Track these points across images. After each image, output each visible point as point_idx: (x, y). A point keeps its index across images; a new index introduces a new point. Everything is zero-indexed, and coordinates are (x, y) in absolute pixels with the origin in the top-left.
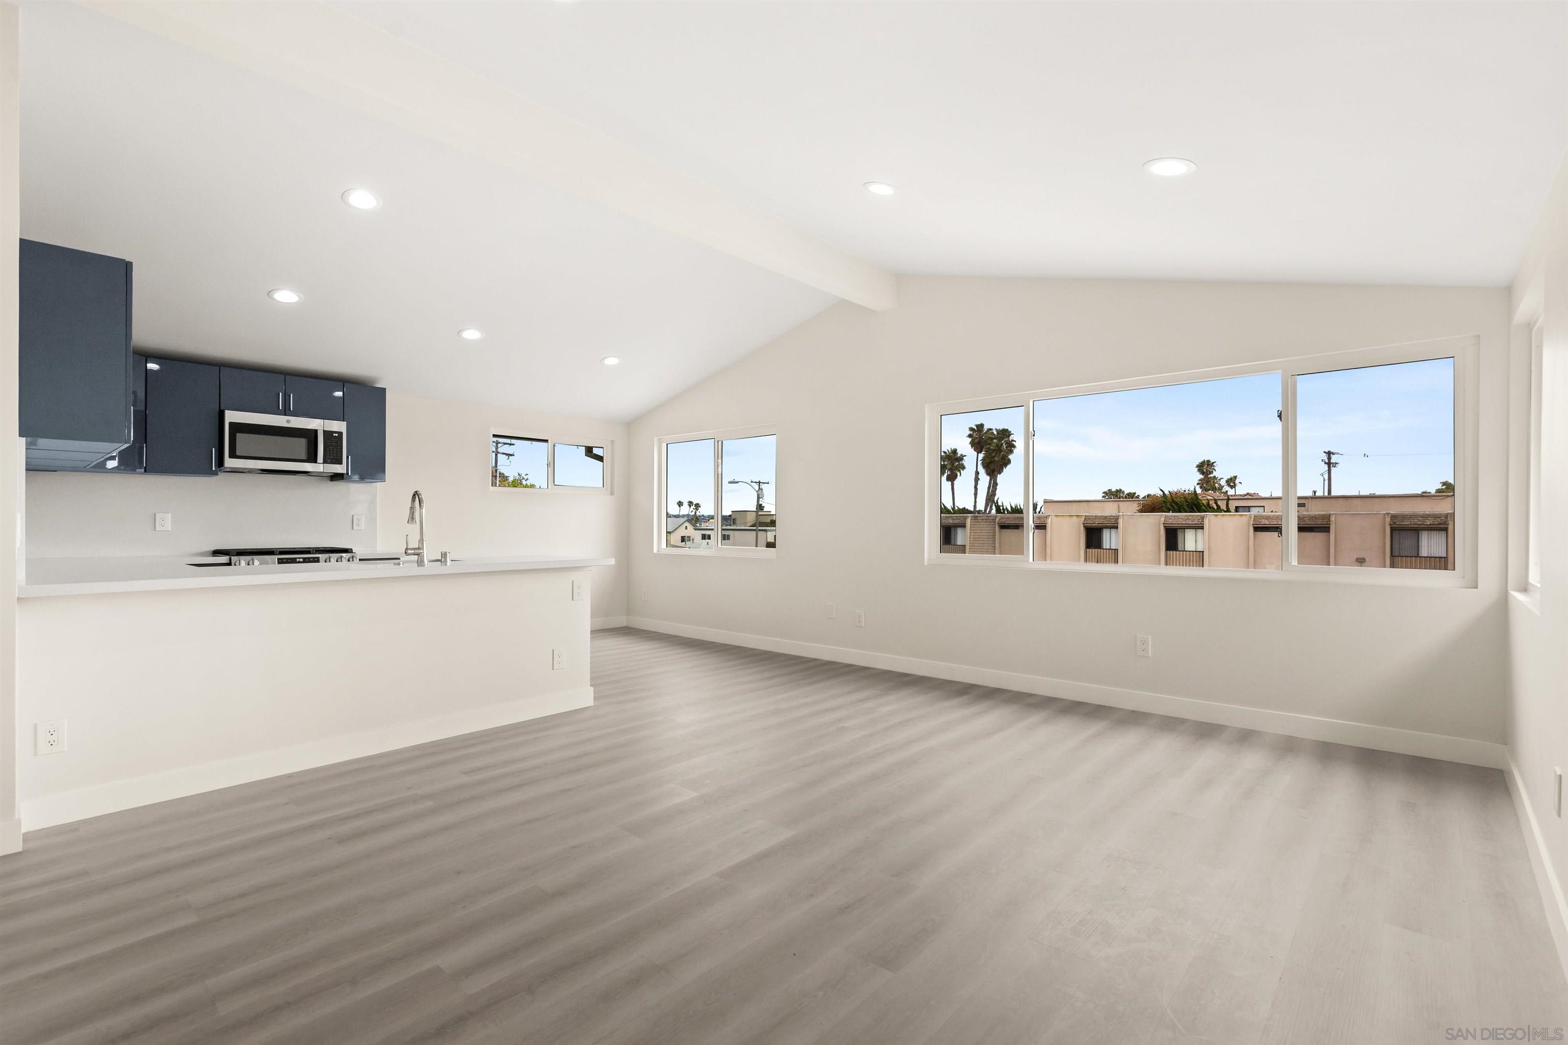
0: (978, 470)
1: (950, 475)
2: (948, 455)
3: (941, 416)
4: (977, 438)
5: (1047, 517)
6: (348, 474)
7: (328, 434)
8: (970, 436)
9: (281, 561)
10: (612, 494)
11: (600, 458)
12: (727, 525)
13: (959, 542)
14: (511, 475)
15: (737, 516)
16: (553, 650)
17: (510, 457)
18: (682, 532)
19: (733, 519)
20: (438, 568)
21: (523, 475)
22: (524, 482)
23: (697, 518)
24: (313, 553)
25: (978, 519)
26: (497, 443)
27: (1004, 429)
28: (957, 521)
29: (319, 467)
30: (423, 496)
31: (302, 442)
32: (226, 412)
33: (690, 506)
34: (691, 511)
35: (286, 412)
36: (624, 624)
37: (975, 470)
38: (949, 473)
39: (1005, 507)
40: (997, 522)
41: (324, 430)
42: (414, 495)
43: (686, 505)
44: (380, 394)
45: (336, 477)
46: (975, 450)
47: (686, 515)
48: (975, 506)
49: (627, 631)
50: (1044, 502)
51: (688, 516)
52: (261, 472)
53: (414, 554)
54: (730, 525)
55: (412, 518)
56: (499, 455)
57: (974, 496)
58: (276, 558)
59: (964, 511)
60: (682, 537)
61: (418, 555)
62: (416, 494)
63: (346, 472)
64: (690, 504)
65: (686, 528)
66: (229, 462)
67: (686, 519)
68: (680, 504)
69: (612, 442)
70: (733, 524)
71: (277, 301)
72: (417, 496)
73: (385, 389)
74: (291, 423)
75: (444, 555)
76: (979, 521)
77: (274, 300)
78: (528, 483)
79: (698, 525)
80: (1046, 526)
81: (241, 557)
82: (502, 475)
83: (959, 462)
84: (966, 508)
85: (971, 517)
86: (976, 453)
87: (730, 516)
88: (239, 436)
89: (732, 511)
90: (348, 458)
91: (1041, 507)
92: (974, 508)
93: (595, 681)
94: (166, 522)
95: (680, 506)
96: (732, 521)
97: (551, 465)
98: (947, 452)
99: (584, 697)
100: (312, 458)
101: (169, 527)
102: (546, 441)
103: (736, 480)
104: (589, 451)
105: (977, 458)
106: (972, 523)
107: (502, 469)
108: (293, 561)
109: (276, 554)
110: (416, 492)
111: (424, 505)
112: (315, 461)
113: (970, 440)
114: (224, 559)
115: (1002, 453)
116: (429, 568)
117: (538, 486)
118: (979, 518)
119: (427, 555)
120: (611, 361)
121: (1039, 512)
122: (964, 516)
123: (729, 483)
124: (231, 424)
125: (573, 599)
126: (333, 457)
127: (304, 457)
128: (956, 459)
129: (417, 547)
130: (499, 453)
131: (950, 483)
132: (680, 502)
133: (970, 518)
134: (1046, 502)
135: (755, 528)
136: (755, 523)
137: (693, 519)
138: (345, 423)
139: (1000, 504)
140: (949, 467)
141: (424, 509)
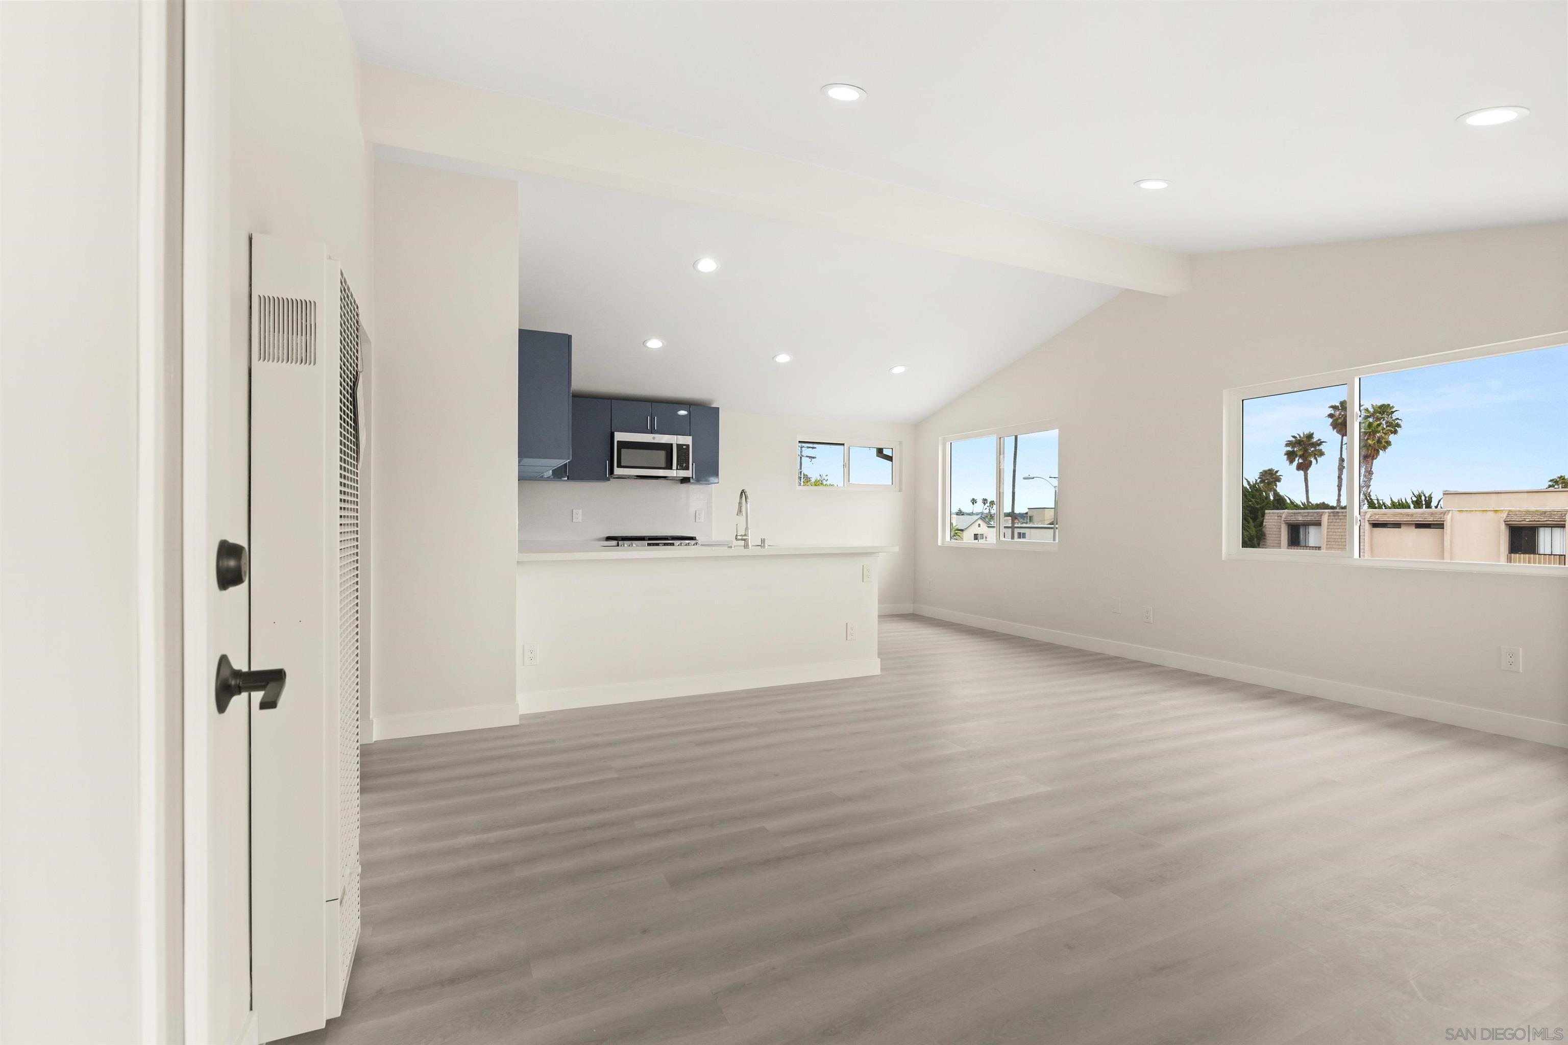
0: (1343, 457)
1: (1302, 463)
2: (1299, 440)
3: (1243, 400)
4: (1340, 418)
5: (1445, 513)
6: (693, 478)
7: (679, 446)
8: (1331, 416)
9: (649, 545)
10: (900, 491)
11: (890, 458)
12: (1023, 523)
13: (1312, 543)
14: (814, 477)
15: (1034, 513)
16: (847, 624)
17: (813, 460)
18: (975, 530)
19: (1030, 517)
20: (759, 551)
21: (824, 476)
22: (825, 483)
23: (991, 515)
24: (670, 540)
25: (1339, 516)
26: (801, 447)
27: (1383, 405)
28: (1309, 519)
29: (673, 473)
30: (748, 494)
31: (662, 454)
32: (615, 433)
33: (985, 504)
34: (985, 508)
35: (652, 431)
36: (911, 611)
37: (1340, 456)
38: (1301, 461)
39: (1381, 502)
40: (1366, 519)
41: (677, 444)
42: (742, 493)
43: (980, 502)
44: (715, 413)
45: (685, 480)
46: (1338, 432)
47: (979, 513)
48: (1339, 501)
49: (914, 617)
50: (1444, 494)
51: (982, 514)
52: (636, 478)
53: (742, 540)
54: (1027, 523)
55: (740, 511)
56: (803, 458)
57: (1337, 488)
58: (646, 542)
59: (1323, 506)
60: (975, 534)
61: (744, 540)
62: (743, 492)
63: (691, 476)
64: (985, 501)
65: (979, 525)
66: (618, 471)
67: (979, 516)
68: (974, 501)
69: (901, 443)
70: (1030, 521)
71: (648, 347)
72: (743, 493)
73: (719, 408)
74: (656, 439)
75: (763, 541)
76: (1340, 517)
78: (828, 483)
79: (992, 523)
80: (1443, 524)
81: (625, 542)
82: (806, 476)
83: (1315, 448)
84: (1326, 503)
85: (1329, 513)
86: (1340, 437)
87: (1027, 513)
88: (623, 451)
89: (1028, 509)
90: (693, 464)
91: (1440, 501)
92: (1337, 503)
93: (883, 654)
94: (579, 515)
95: (973, 504)
96: (1029, 518)
97: (847, 466)
98: (1298, 436)
99: (873, 667)
100: (669, 466)
101: (580, 520)
102: (843, 444)
103: (1032, 476)
104: (880, 452)
105: (1342, 442)
106: (1331, 521)
107: (805, 471)
108: (657, 545)
109: (646, 540)
110: (743, 490)
111: (749, 500)
112: (671, 468)
113: (1330, 420)
114: (614, 543)
115: (1378, 435)
116: (752, 550)
117: (836, 486)
118: (1340, 514)
119: (753, 540)
120: (899, 370)
121: (1436, 507)
122: (1319, 513)
123: (1024, 478)
124: (618, 442)
125: (863, 581)
126: (683, 465)
127: (663, 466)
128: (1310, 444)
129: (744, 534)
130: (803, 456)
131: (1302, 473)
132: (973, 499)
133: (1327, 515)
134: (1446, 494)
135: (1053, 526)
136: (1053, 522)
137: (987, 517)
138: (691, 437)
139: (1373, 497)
140: (1300, 453)
141: (749, 504)
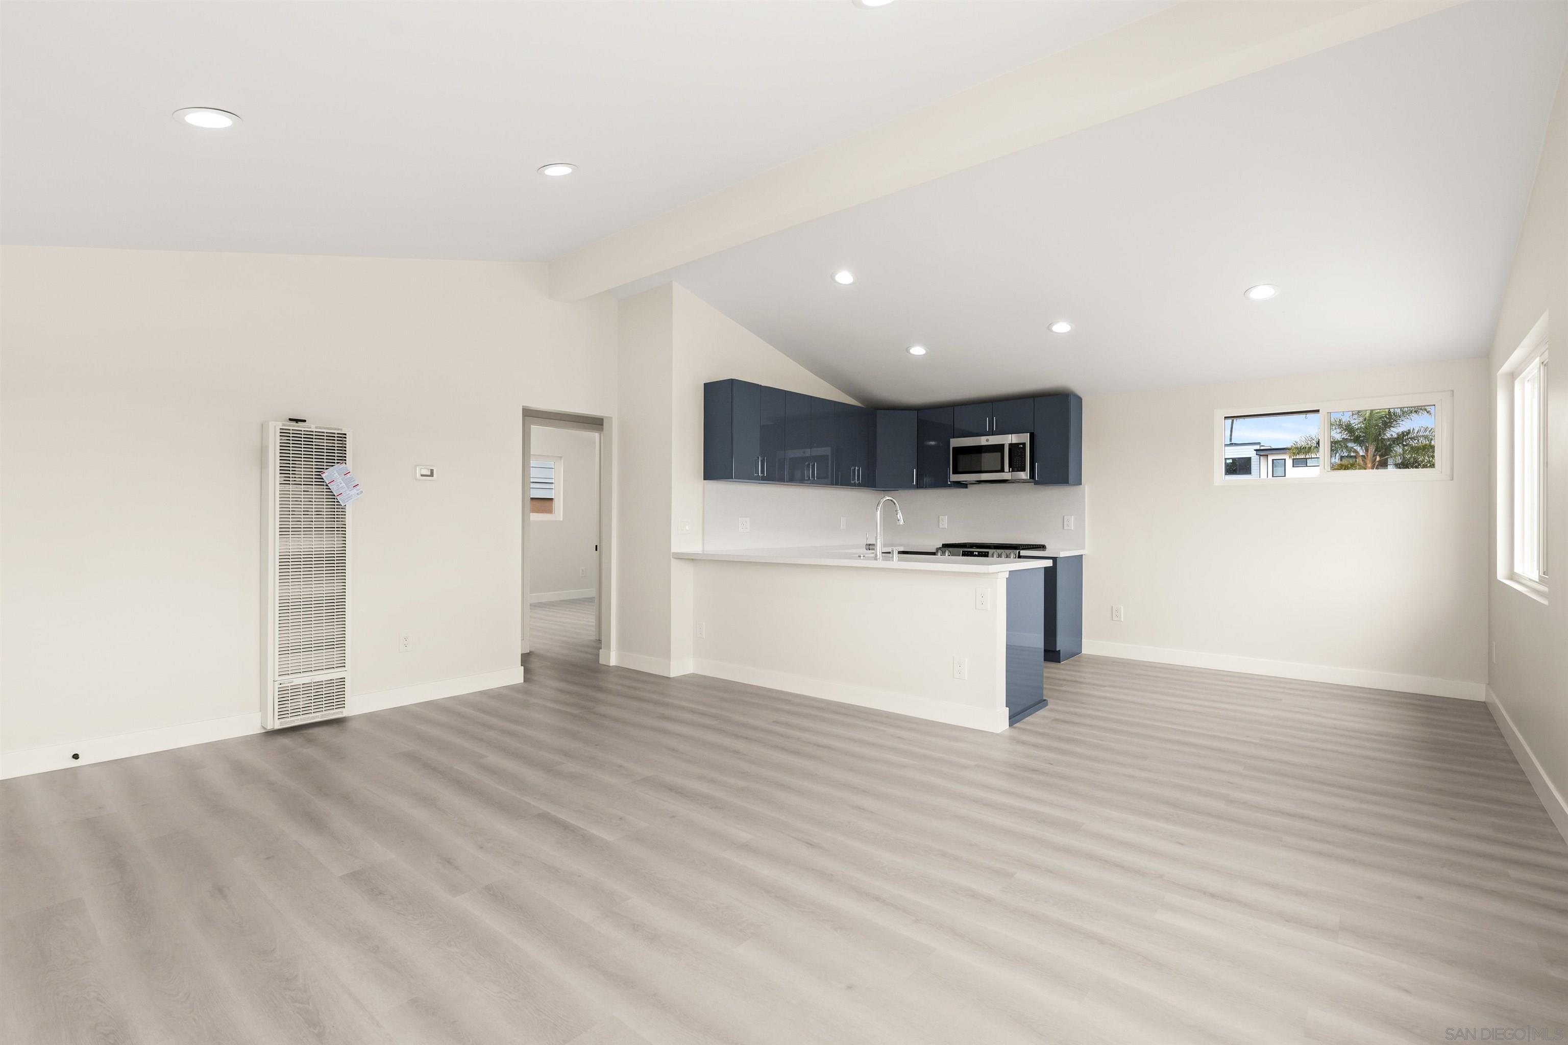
7: (1013, 446)
10: (1451, 478)
29: (1003, 475)
31: (995, 456)
32: (951, 439)
35: (991, 432)
36: (1484, 700)
41: (1008, 444)
52: (977, 483)
66: (952, 477)
71: (911, 354)
74: (992, 441)
77: (910, 353)
88: (959, 457)
100: (1001, 469)
108: (971, 554)
112: (1003, 471)
124: (953, 448)
126: (1018, 465)
127: (996, 469)
138: (1029, 434)
